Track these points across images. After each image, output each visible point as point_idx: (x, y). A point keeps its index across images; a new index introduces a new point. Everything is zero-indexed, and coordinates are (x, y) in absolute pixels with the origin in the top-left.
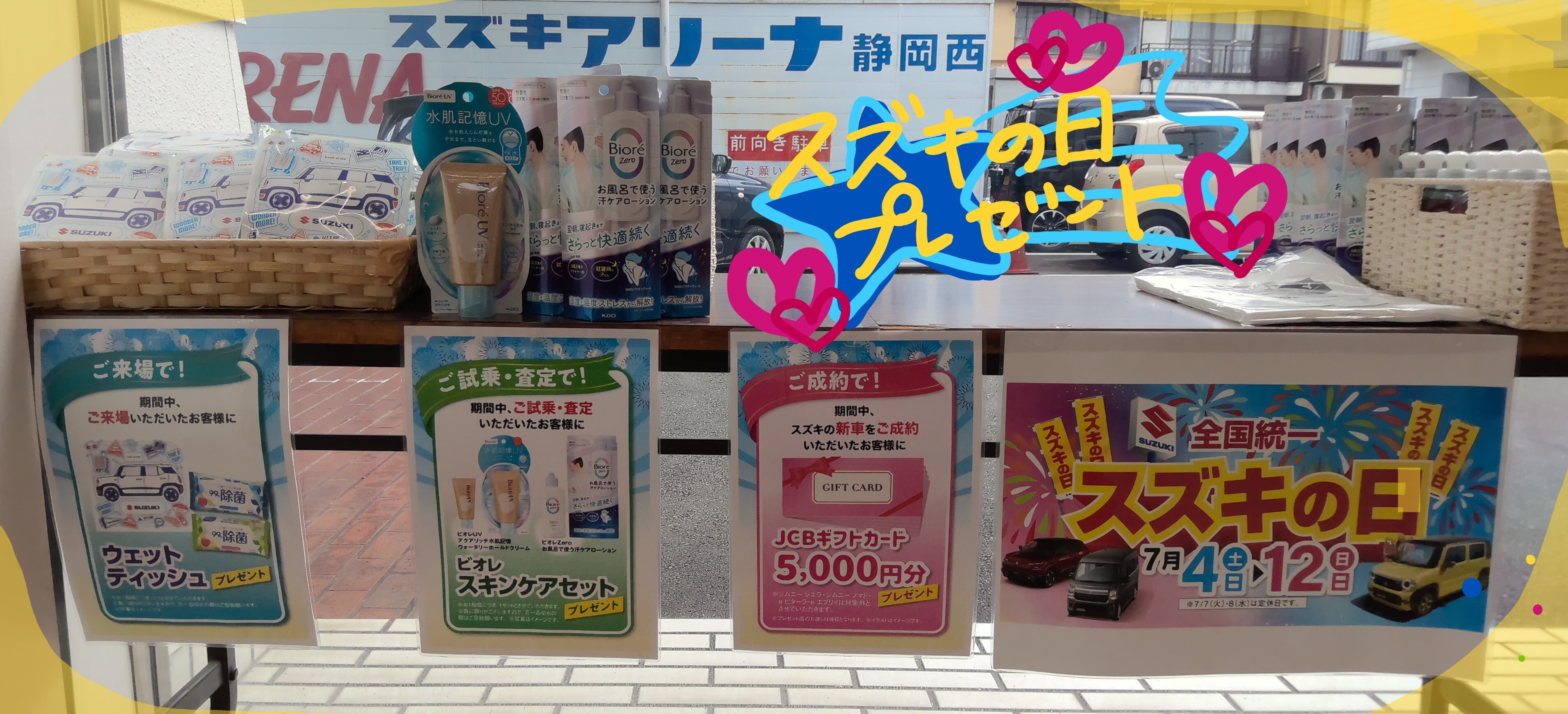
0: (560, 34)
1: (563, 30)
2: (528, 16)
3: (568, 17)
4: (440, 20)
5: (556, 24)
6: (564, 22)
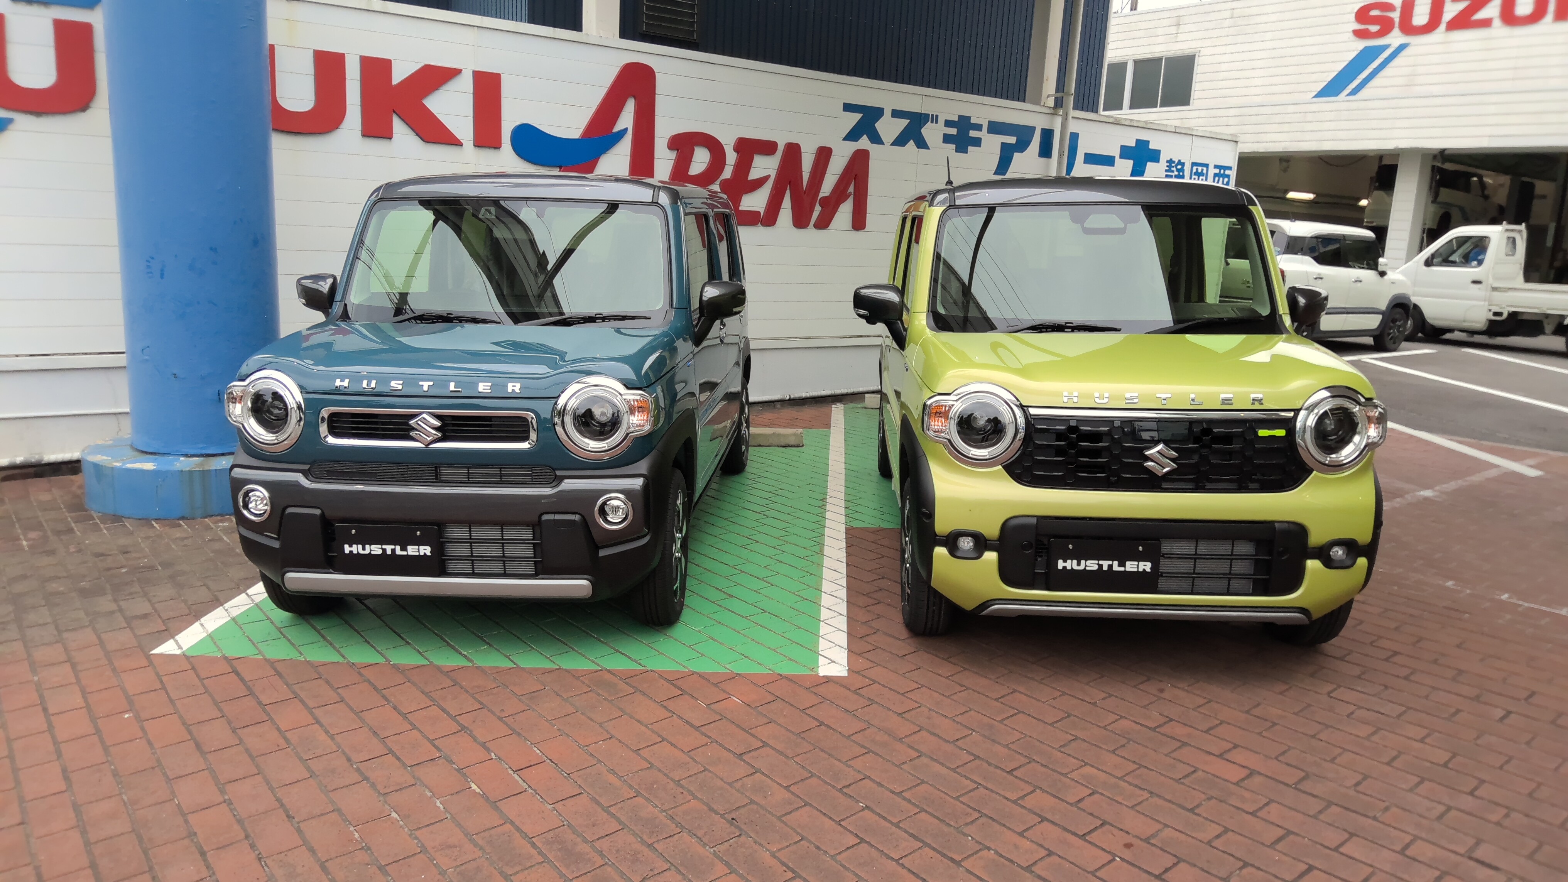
0: (981, 139)
1: (983, 134)
2: (960, 116)
3: (989, 122)
4: (888, 113)
5: (979, 127)
6: (985, 128)
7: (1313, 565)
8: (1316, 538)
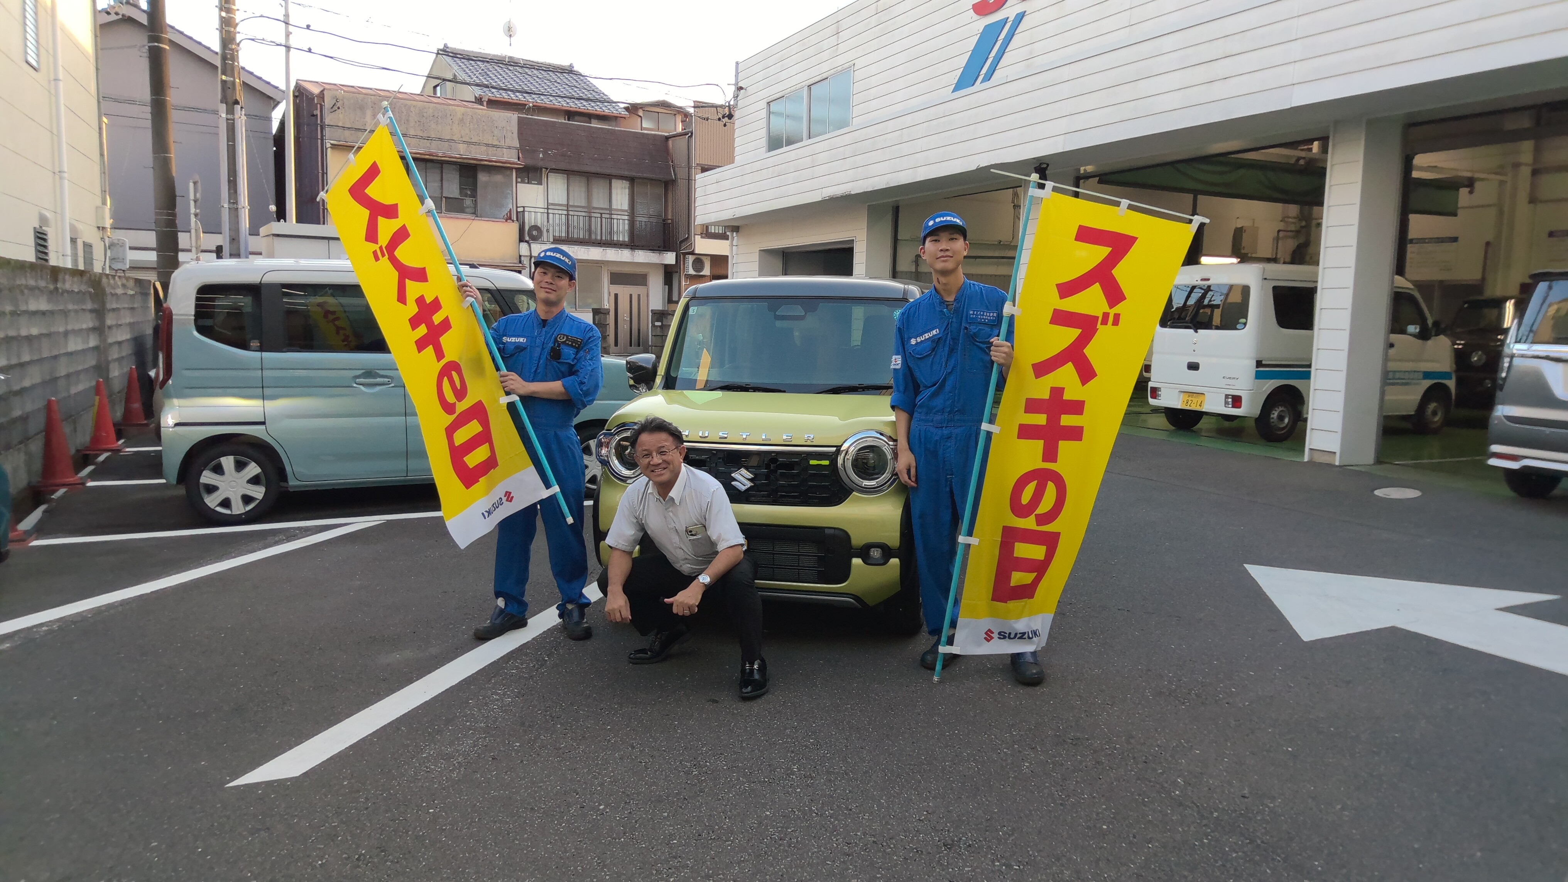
7: (856, 561)
8: (858, 539)
